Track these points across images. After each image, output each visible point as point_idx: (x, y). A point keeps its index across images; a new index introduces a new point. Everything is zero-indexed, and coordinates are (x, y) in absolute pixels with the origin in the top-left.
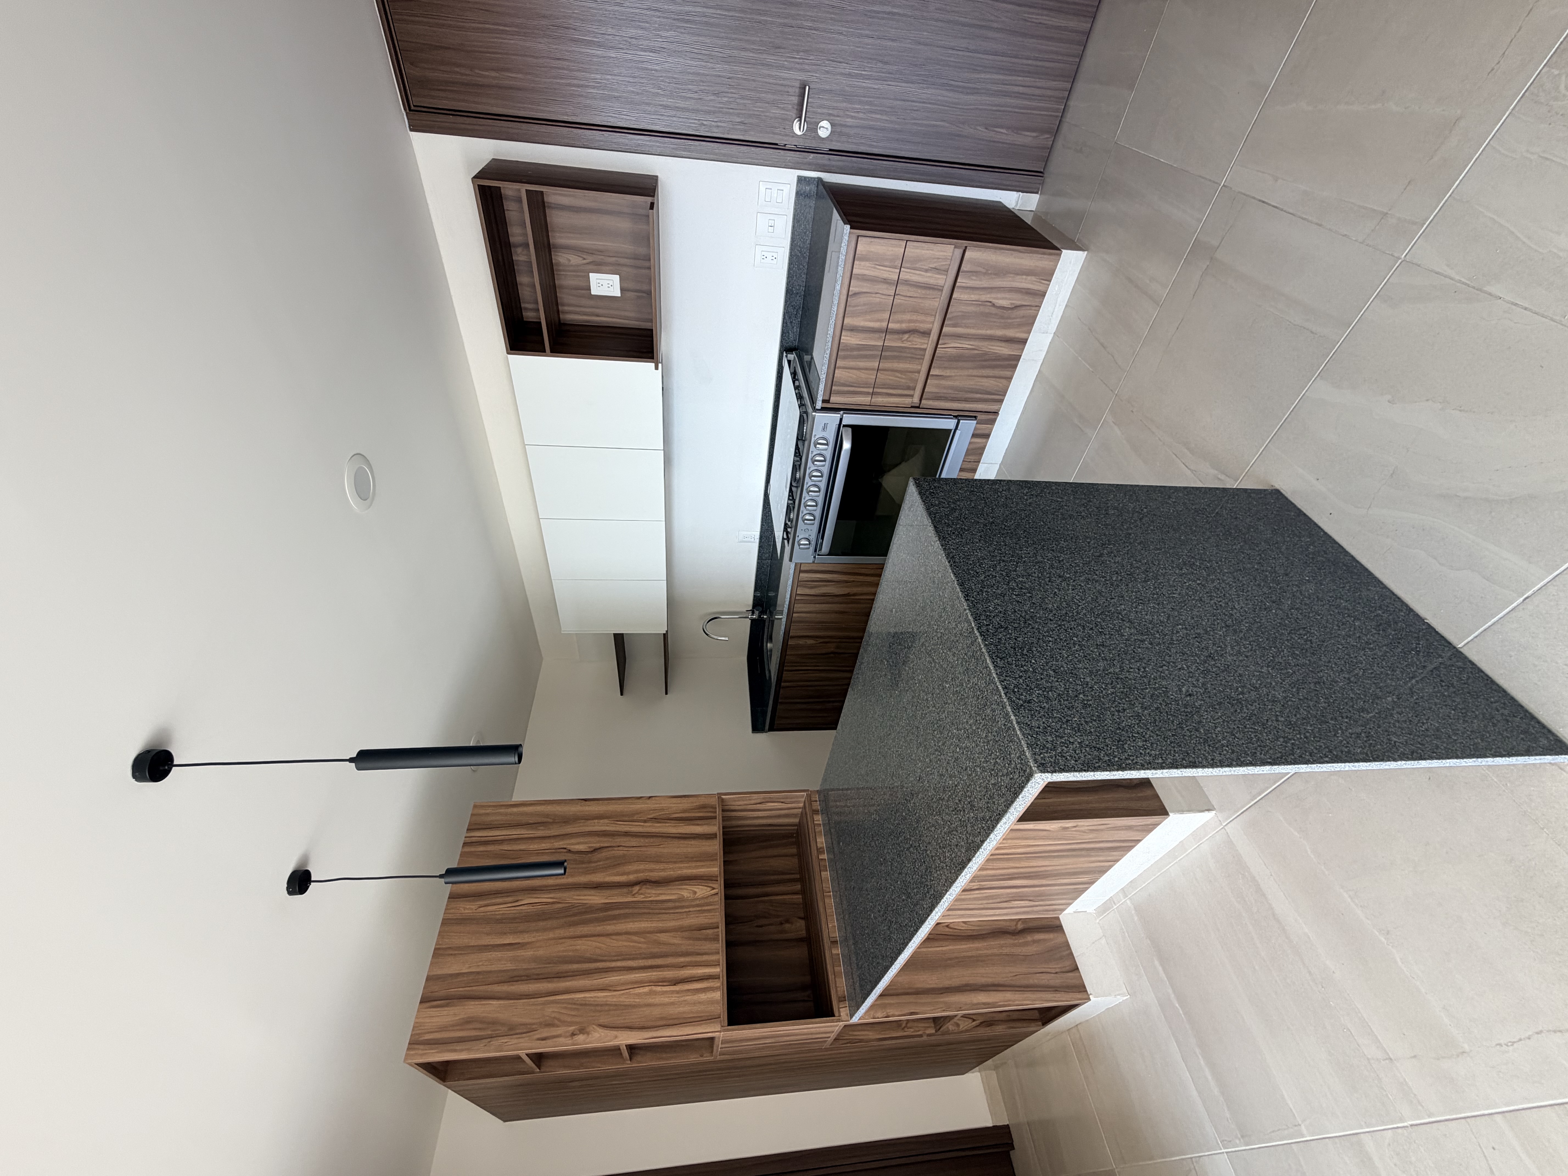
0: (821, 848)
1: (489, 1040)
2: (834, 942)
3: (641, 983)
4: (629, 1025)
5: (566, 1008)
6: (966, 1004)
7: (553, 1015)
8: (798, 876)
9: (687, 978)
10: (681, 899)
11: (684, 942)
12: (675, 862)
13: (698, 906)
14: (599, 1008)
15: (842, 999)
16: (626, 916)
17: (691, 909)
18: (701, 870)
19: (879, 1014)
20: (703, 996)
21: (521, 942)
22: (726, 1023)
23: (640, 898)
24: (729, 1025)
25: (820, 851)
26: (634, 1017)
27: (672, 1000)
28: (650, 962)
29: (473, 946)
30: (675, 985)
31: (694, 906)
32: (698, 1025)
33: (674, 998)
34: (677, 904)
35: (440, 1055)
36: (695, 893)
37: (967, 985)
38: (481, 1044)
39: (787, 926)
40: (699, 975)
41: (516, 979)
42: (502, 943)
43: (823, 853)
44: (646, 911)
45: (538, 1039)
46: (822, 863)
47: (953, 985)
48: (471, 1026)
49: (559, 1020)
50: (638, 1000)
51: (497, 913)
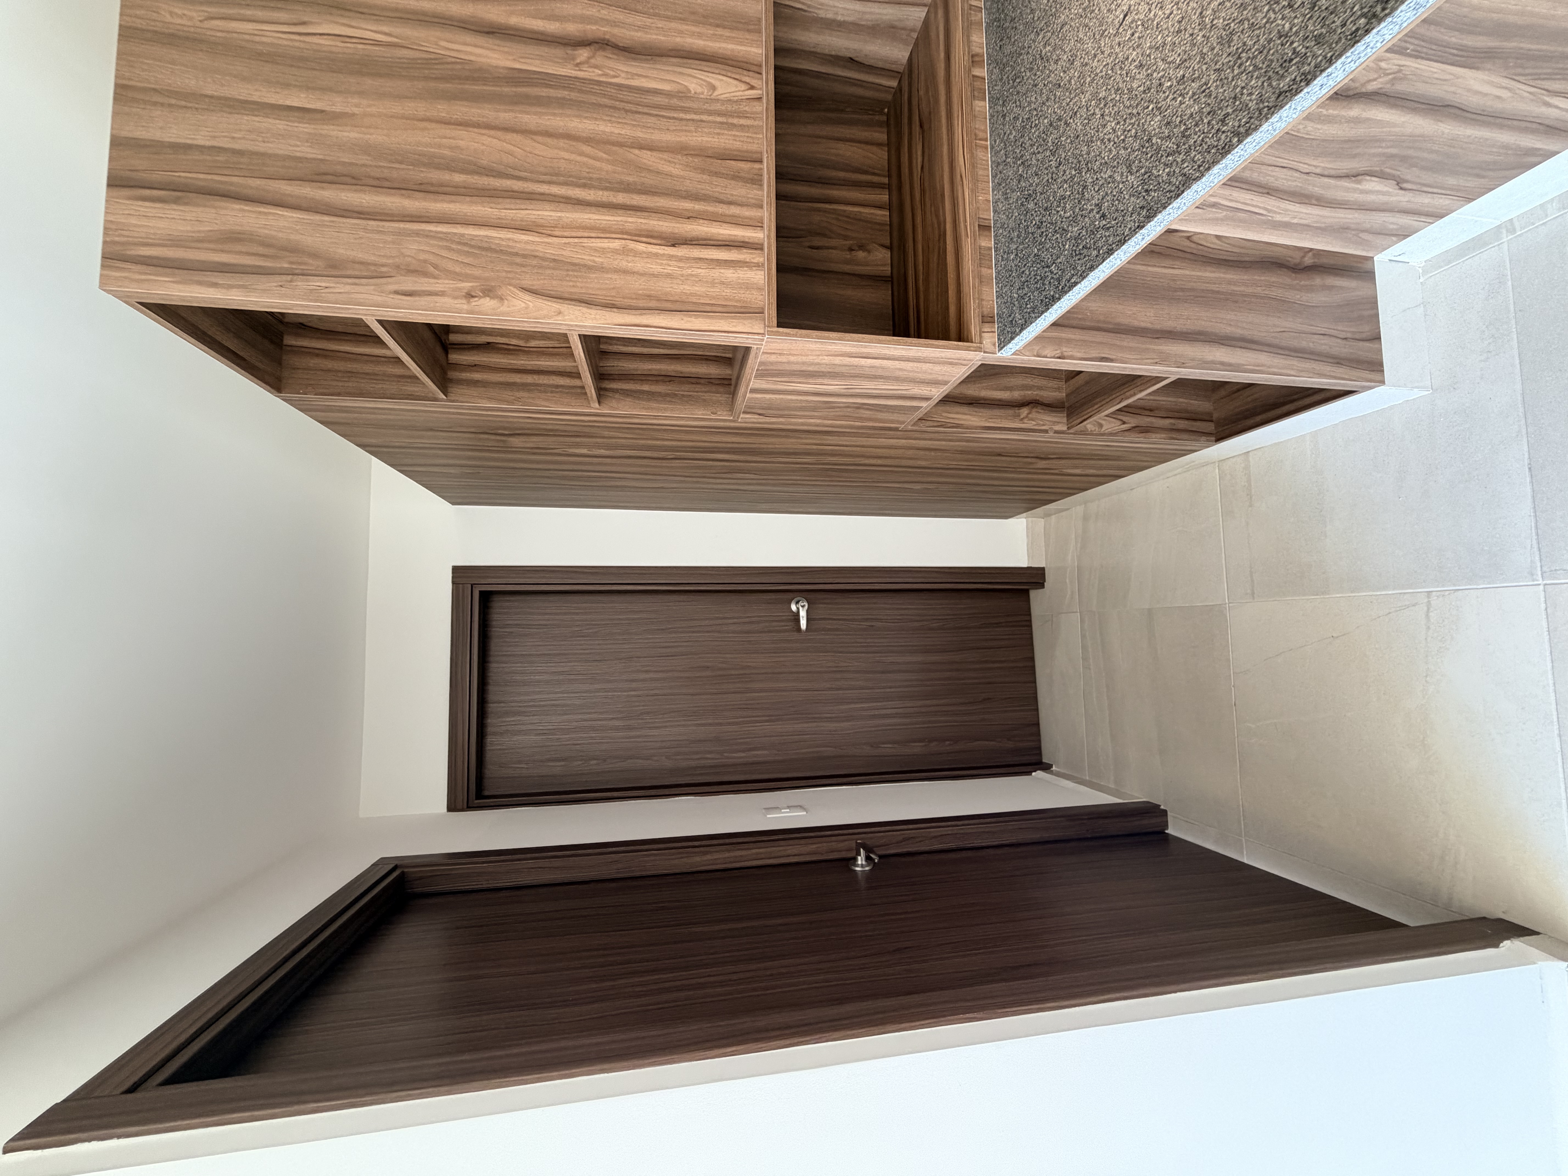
0: (977, 55)
1: (289, 278)
2: (984, 228)
3: (605, 232)
4: (586, 297)
5: (449, 249)
6: (1193, 360)
7: (422, 256)
8: (886, 180)
9: (698, 240)
10: (683, 94)
11: (692, 174)
12: (668, 18)
13: (720, 114)
14: (518, 260)
15: (987, 319)
16: (562, 103)
17: (704, 117)
18: (724, 45)
19: (1048, 352)
20: (729, 274)
21: (328, 108)
22: (775, 321)
23: (593, 74)
24: (779, 325)
25: (975, 60)
26: (594, 285)
27: (669, 269)
28: (621, 198)
29: (212, 97)
30: (673, 245)
31: (710, 113)
32: (722, 318)
33: (672, 268)
34: (675, 102)
35: (181, 287)
36: (714, 88)
37: (1200, 333)
38: (272, 283)
39: (861, 254)
40: (720, 238)
41: (330, 178)
42: (281, 102)
43: (980, 64)
44: (606, 101)
45: (397, 292)
46: (977, 84)
47: (1179, 329)
48: (239, 247)
49: (436, 267)
50: (600, 260)
51: (257, 39)
